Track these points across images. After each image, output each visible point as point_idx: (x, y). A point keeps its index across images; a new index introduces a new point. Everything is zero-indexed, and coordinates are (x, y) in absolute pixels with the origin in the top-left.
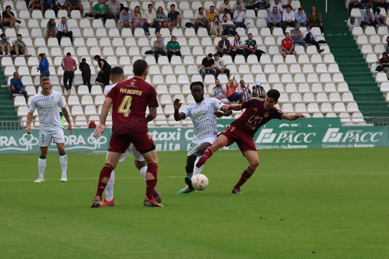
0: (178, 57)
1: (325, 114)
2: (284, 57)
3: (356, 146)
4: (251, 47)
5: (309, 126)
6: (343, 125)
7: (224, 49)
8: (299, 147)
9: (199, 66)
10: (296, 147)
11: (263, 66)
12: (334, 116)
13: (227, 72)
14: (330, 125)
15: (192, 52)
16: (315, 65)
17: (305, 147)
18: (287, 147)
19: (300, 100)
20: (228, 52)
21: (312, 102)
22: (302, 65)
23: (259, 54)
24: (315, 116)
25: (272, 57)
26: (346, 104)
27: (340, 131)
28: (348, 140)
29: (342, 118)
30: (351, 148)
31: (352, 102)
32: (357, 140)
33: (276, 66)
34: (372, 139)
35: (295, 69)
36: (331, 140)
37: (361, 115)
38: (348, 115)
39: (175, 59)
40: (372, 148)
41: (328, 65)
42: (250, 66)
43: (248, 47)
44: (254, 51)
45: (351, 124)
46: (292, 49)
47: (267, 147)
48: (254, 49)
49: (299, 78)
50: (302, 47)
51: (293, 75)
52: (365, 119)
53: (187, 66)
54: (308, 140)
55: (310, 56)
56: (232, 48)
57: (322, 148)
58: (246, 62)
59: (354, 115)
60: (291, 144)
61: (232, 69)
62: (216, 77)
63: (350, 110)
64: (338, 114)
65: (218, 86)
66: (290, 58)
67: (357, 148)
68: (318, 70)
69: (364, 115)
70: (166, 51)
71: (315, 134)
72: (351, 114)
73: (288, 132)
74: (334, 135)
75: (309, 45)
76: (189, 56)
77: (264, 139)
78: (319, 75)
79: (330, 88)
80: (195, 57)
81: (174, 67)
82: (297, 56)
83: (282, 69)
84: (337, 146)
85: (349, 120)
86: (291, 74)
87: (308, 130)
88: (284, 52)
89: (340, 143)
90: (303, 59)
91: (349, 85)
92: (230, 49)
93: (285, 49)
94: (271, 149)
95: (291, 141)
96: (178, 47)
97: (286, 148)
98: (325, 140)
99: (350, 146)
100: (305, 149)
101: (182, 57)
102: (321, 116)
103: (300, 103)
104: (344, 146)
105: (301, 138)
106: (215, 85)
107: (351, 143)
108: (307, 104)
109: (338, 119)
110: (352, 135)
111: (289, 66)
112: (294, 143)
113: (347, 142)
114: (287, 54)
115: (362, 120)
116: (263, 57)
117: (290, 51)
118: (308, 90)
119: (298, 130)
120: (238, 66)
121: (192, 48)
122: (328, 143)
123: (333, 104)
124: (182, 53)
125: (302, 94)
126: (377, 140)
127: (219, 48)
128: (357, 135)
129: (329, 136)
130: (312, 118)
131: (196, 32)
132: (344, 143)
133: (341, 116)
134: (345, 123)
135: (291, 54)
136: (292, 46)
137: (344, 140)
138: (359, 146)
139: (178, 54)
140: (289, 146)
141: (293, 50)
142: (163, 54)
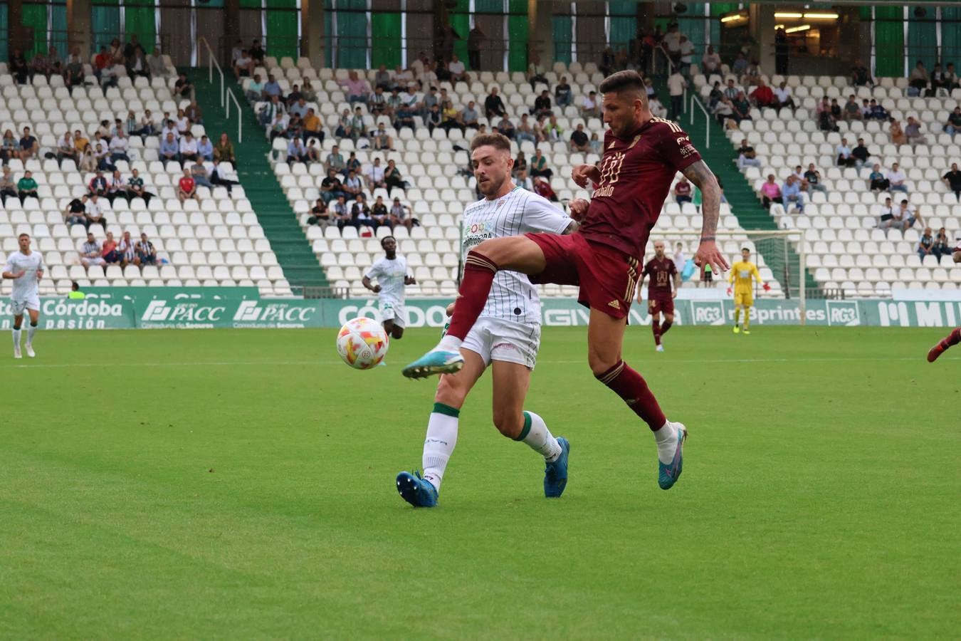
0: (34, 200)
1: (237, 282)
2: (182, 202)
3: (279, 326)
4: (137, 188)
5: (217, 297)
6: (262, 297)
7: (99, 190)
8: (203, 326)
9: (63, 213)
10: (197, 326)
11: (153, 214)
12: (251, 284)
13: (102, 222)
14: (244, 297)
15: (53, 193)
16: (224, 215)
17: (211, 326)
18: (185, 326)
19: (205, 262)
20: (105, 194)
21: (220, 265)
22: (206, 214)
23: (147, 197)
24: (224, 284)
25: (165, 201)
26: (266, 268)
27: (257, 306)
28: (269, 317)
29: (262, 288)
30: (273, 329)
31: (275, 266)
32: (281, 318)
33: (171, 214)
34: (301, 317)
35: (197, 219)
36: (246, 318)
37: (286, 283)
38: (269, 284)
39: (29, 201)
40: (301, 329)
41: (242, 214)
42: (135, 213)
43: (133, 187)
44: (140, 193)
45: (274, 297)
46: (192, 191)
47: (157, 326)
48: (140, 190)
49: (203, 232)
50: (206, 189)
51: (195, 228)
52: (292, 289)
53: (46, 213)
54: (214, 316)
55: (218, 202)
56: (110, 189)
57: (232, 327)
58: (129, 207)
59: (277, 284)
60: (191, 322)
61: (110, 218)
62: (87, 227)
63: (272, 277)
64: (255, 282)
65: (91, 241)
66: (190, 204)
67: (281, 329)
68: (229, 222)
69: (291, 284)
70: (17, 190)
71: (223, 309)
72: (273, 282)
73: (186, 305)
74: (250, 310)
75: (217, 186)
76: (49, 198)
77: (153, 316)
78: (230, 228)
79: (245, 246)
80: (58, 200)
81: (28, 213)
82: (200, 202)
83: (180, 219)
84: (254, 326)
85: (270, 291)
86: (191, 225)
87: (214, 304)
88: (182, 196)
89: (258, 321)
90: (208, 205)
91: (272, 243)
92: (107, 190)
93: (183, 191)
94: (163, 329)
95: (190, 318)
96: (35, 185)
97: (184, 328)
98: (237, 317)
99: (272, 326)
100: (210, 329)
101: (40, 200)
102: (233, 284)
103: (204, 265)
104: (264, 326)
105: (204, 314)
106: (86, 240)
107: (272, 322)
108: (213, 268)
109: (256, 288)
110: (274, 311)
111: (189, 214)
112: (194, 321)
113: (267, 321)
114: (186, 198)
115: (289, 291)
116: (152, 201)
117: (190, 195)
118: (198, 249)
119: (200, 303)
120: (117, 213)
121: (53, 188)
122: (241, 322)
123: (249, 268)
124: (40, 194)
125: (207, 254)
126: (308, 319)
127: (91, 188)
128: (282, 311)
129: (243, 311)
130: (220, 287)
131: (60, 165)
132: (263, 322)
133: (259, 284)
134: (264, 294)
135: (192, 197)
136: (194, 187)
137: (263, 318)
138: (283, 326)
139: (34, 195)
140: (187, 324)
141: (194, 193)
142: (13, 195)
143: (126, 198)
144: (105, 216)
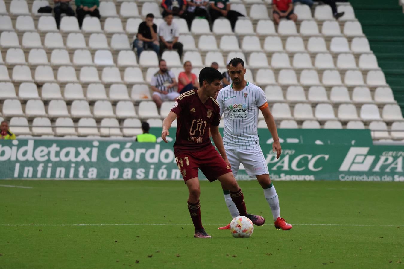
0: (95, 19)
1: (345, 123)
2: (276, 24)
3: (397, 178)
4: (221, 5)
5: (318, 142)
6: (376, 143)
7: (175, 8)
8: (301, 178)
9: (130, 36)
10: (294, 178)
11: (240, 38)
12: (361, 126)
13: (178, 47)
14: (353, 142)
15: (118, 12)
16: (328, 39)
17: (311, 178)
18: (280, 177)
19: (303, 99)
20: (181, 12)
21: (323, 103)
22: (306, 39)
23: (233, 17)
24: (328, 126)
25: (255, 23)
26: (381, 106)
27: (369, 153)
28: (383, 167)
29: (374, 131)
30: (388, 182)
31: (391, 104)
32: (399, 169)
33: (262, 38)
35: (295, 45)
36: (355, 168)
38: (384, 126)
39: (90, 22)
41: (350, 39)
42: (219, 37)
43: (216, 4)
44: (225, 12)
45: (390, 142)
46: (289, 10)
48: (225, 8)
49: (302, 61)
50: (306, 8)
51: (291, 55)
53: (109, 36)
54: (315, 166)
55: (320, 23)
56: (188, 5)
57: (339, 180)
58: (211, 29)
59: (395, 126)
60: (287, 173)
61: (187, 43)
62: (160, 54)
63: (388, 117)
64: (366, 123)
65: (164, 70)
66: (287, 26)
67: (399, 182)
68: (334, 48)
70: (74, 8)
71: (327, 157)
72: (389, 124)
74: (360, 159)
75: (320, 4)
76: (113, 17)
78: (335, 56)
79: (353, 79)
80: (124, 20)
81: (87, 35)
82: (298, 23)
83: (272, 44)
84: (365, 178)
85: (386, 134)
86: (288, 53)
87: (315, 150)
88: (276, 16)
89: (370, 173)
90: (309, 28)
91: (387, 75)
92: (184, 7)
93: (277, 10)
95: (286, 167)
96: (96, 2)
97: (278, 179)
98: (344, 167)
99: (388, 179)
100: (310, 181)
101: (102, 20)
102: (338, 126)
103: (302, 102)
104: (377, 179)
105: (304, 163)
106: (158, 69)
107: (388, 174)
108: (314, 105)
109: (368, 132)
110: (391, 159)
111: (284, 39)
112: (291, 172)
113: (382, 172)
114: (281, 18)
116: (240, 23)
117: (286, 14)
118: (317, 82)
119: (298, 149)
120: (197, 37)
121: (118, 5)
122: (349, 173)
123: (359, 106)
124: (102, 13)
125: (307, 88)
127: (165, 6)
128: (400, 161)
129: (351, 161)
130: (322, 130)
132: (376, 174)
133: (372, 126)
134: (378, 139)
135: (288, 18)
136: (291, 5)
137: (377, 169)
138: (402, 179)
139: (96, 14)
140: (282, 175)
141: (292, 12)
142: (70, 13)
143: (207, 18)
144: (181, 40)
